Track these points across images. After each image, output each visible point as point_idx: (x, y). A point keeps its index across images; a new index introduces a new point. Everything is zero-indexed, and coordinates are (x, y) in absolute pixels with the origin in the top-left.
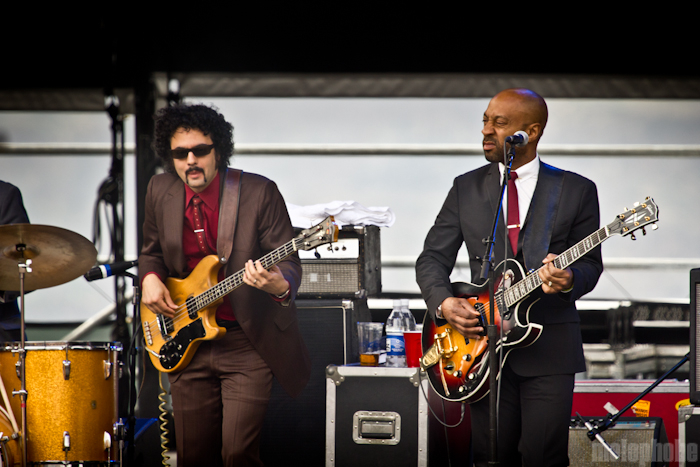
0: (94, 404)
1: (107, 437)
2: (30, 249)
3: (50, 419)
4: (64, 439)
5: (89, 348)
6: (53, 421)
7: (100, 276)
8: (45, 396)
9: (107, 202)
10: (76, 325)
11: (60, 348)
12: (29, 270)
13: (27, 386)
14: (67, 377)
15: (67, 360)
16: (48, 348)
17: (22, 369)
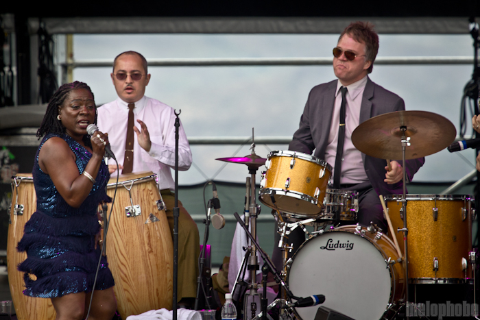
0: (455, 238)
1: (464, 261)
2: (410, 130)
3: (424, 249)
4: (434, 262)
5: (451, 199)
6: (426, 250)
7: (459, 149)
8: (420, 233)
9: (470, 98)
10: (450, 184)
11: (431, 199)
12: (409, 144)
13: (408, 225)
14: (436, 219)
15: (436, 207)
16: (422, 199)
17: (404, 213)
